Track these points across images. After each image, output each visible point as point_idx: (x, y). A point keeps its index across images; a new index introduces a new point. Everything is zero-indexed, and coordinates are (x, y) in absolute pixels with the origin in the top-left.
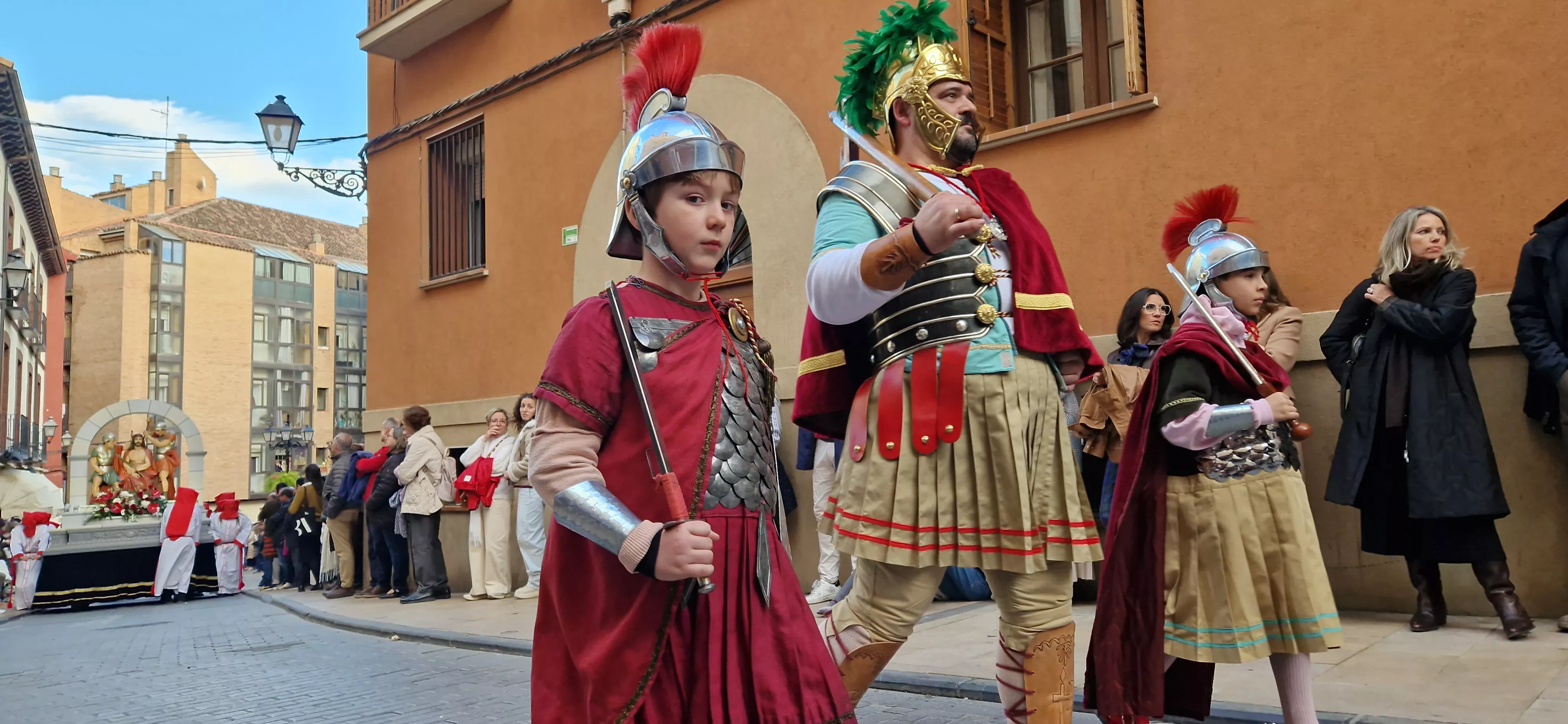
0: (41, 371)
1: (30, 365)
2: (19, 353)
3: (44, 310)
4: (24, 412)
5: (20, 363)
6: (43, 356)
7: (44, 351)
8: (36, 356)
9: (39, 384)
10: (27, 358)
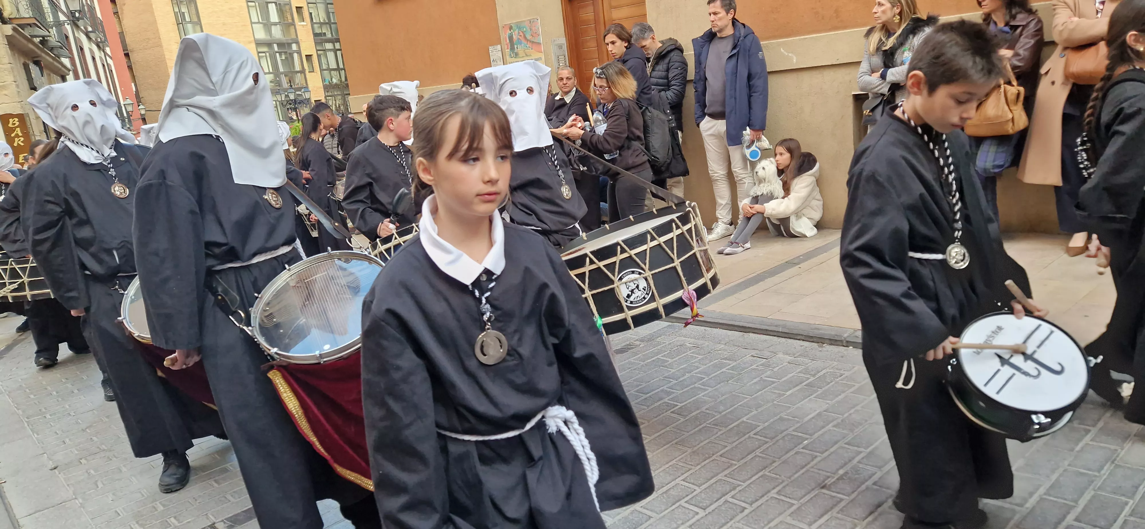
0: (110, 61)
1: (101, 58)
2: (91, 51)
3: (99, 15)
5: (94, 59)
6: (108, 50)
7: (108, 46)
8: (104, 51)
9: (111, 71)
10: (98, 54)
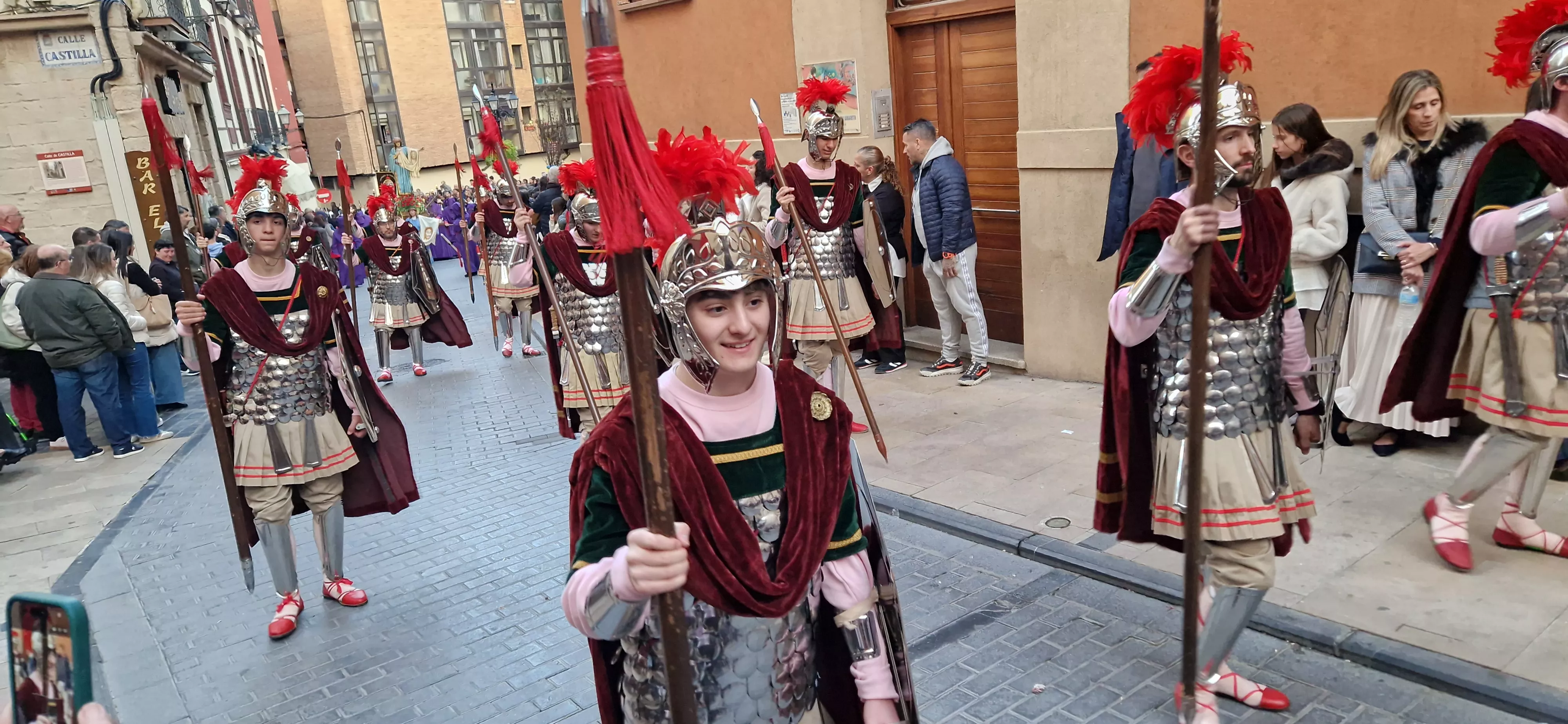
0: (261, 52)
2: (239, 43)
4: (258, 105)
6: (259, 38)
7: (259, 33)
8: (254, 41)
9: (263, 67)
